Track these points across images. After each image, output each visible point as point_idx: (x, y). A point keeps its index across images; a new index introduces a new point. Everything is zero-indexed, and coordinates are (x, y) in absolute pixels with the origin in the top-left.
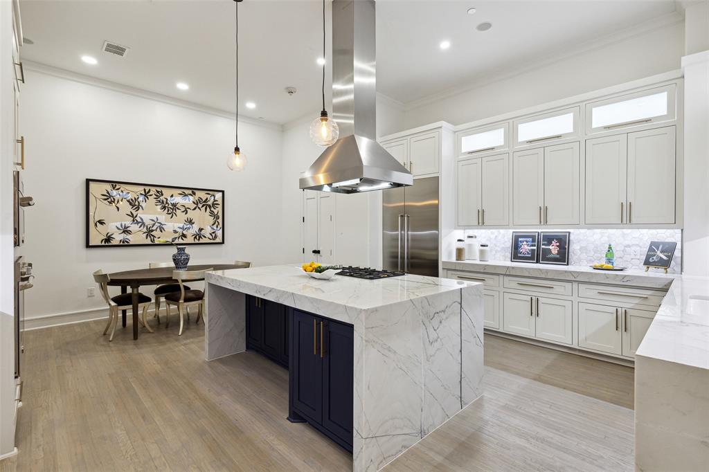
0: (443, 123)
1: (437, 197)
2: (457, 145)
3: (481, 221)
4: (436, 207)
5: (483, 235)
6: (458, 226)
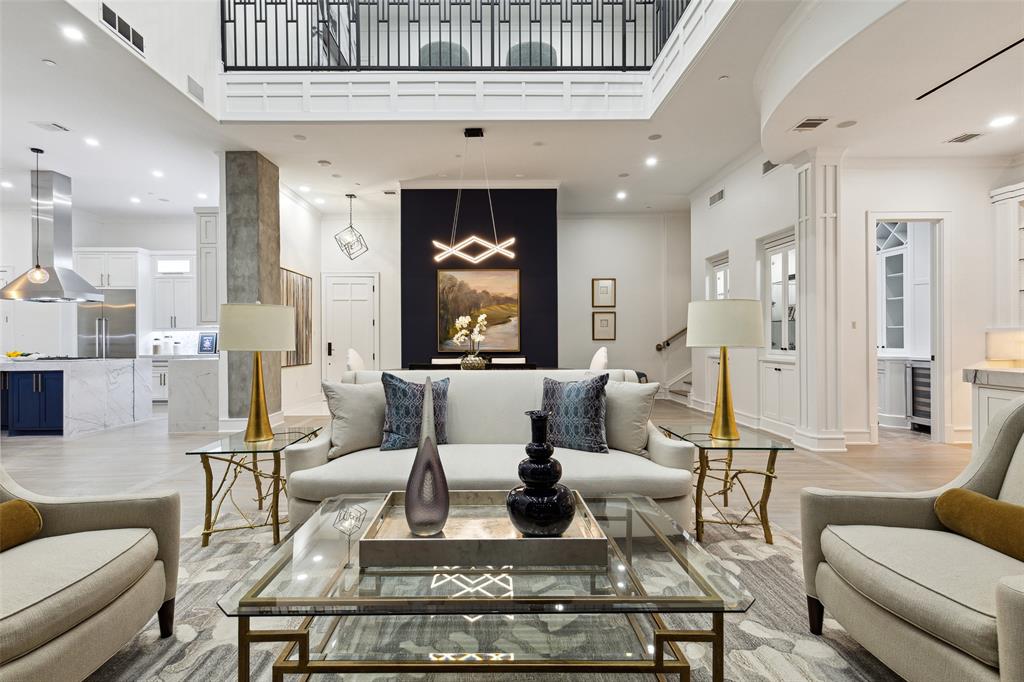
0: (140, 250)
1: (135, 302)
2: (154, 267)
3: (173, 324)
4: (133, 311)
5: (177, 335)
6: (155, 328)
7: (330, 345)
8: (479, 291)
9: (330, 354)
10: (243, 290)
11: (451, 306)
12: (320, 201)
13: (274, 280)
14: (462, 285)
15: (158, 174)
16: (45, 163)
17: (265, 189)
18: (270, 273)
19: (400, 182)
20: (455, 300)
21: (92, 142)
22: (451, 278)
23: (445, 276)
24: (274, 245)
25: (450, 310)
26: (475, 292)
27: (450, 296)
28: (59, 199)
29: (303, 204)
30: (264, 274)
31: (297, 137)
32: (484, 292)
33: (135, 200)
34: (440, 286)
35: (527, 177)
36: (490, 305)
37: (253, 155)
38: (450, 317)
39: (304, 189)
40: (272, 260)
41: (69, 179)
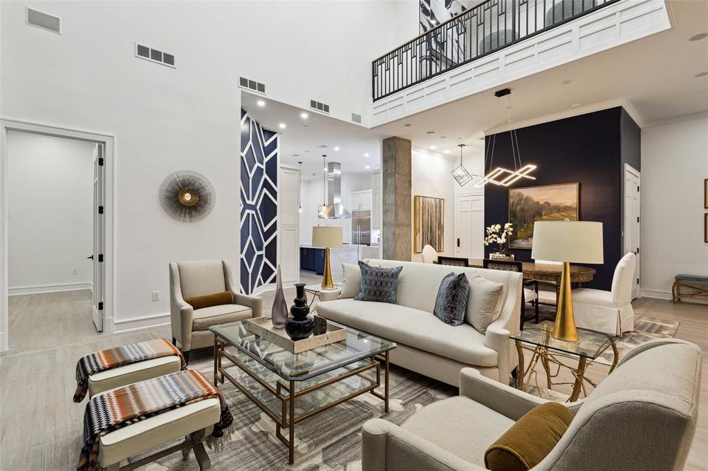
1: (370, 216)
4: (369, 220)
7: (459, 240)
8: (542, 203)
9: (459, 246)
10: (389, 211)
11: (519, 215)
12: (447, 152)
13: (406, 205)
14: (528, 199)
15: (367, 155)
16: (328, 159)
17: (400, 155)
18: (404, 201)
19: (484, 131)
20: (522, 210)
21: (337, 149)
22: (519, 195)
23: (514, 193)
24: (407, 185)
25: (518, 218)
26: (538, 203)
27: (518, 208)
28: (337, 172)
29: (439, 155)
30: (399, 202)
31: (406, 125)
32: (545, 203)
33: (368, 167)
34: (511, 201)
35: (582, 105)
36: (551, 213)
37: (394, 138)
38: (518, 222)
39: (433, 147)
40: (406, 193)
41: (340, 164)
